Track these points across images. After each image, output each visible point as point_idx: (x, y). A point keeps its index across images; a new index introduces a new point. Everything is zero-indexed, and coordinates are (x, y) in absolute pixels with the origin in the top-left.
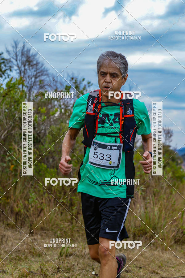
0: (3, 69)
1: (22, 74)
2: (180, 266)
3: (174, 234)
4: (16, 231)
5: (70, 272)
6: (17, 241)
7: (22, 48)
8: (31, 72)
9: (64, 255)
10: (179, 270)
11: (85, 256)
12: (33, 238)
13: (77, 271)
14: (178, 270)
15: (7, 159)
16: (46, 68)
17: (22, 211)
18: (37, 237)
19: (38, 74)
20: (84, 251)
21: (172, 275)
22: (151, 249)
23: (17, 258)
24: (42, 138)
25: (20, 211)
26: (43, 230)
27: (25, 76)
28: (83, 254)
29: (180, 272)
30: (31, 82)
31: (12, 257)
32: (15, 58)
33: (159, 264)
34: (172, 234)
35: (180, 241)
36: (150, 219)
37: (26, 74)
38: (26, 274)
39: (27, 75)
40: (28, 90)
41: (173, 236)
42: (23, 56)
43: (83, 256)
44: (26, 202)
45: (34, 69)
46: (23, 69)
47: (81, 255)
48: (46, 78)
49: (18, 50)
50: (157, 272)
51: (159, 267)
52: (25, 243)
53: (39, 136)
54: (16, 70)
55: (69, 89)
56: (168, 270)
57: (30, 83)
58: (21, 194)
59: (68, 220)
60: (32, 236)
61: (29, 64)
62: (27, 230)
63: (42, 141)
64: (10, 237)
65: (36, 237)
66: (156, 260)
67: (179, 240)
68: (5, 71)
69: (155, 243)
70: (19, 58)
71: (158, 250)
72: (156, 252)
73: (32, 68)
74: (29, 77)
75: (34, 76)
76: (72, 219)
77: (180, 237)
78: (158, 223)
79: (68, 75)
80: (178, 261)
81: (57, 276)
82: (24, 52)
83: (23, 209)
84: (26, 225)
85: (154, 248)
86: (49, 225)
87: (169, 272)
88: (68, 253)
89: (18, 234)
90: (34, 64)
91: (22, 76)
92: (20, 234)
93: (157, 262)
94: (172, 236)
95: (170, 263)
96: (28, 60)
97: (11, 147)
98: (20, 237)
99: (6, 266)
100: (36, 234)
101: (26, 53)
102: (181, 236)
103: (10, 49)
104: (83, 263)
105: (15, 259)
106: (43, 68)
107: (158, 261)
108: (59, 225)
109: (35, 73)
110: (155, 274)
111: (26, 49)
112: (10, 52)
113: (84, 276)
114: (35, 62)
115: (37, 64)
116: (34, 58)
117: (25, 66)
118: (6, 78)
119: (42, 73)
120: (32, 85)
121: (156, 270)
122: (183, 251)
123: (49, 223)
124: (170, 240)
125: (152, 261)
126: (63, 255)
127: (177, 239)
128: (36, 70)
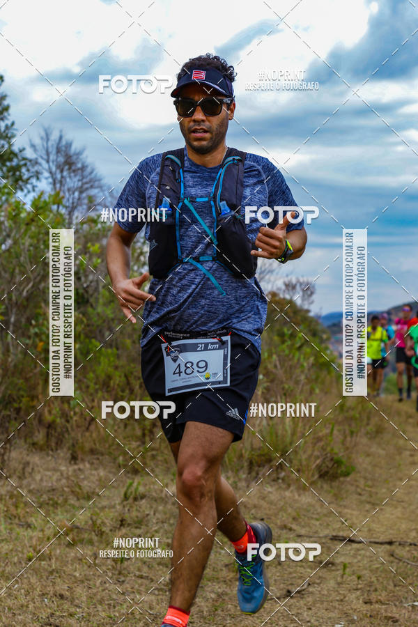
0: (25, 177)
1: (58, 186)
2: (329, 517)
3: (317, 462)
4: (48, 455)
5: (142, 527)
6: (49, 473)
7: (57, 141)
8: (73, 182)
9: (132, 496)
10: (328, 525)
11: (167, 499)
12: (76, 467)
13: (154, 525)
14: (325, 524)
15: (33, 331)
17: (58, 420)
18: (85, 466)
19: (86, 186)
22: (280, 487)
23: (51, 502)
24: (92, 296)
25: (54, 422)
26: (95, 454)
27: (62, 188)
28: (163, 496)
29: (330, 527)
30: (73, 199)
31: (42, 500)
32: (45, 157)
33: (294, 514)
34: (314, 463)
35: (329, 475)
36: (277, 436)
37: (64, 186)
39: (66, 188)
40: (67, 212)
41: (317, 465)
42: (59, 155)
43: (163, 500)
44: (66, 406)
45: (78, 178)
46: (59, 176)
47: (161, 498)
48: (98, 193)
49: (50, 143)
50: (291, 527)
51: (294, 519)
52: (62, 475)
53: (87, 292)
54: (46, 178)
56: (309, 524)
57: (71, 201)
59: (137, 438)
60: (75, 464)
61: (70, 169)
62: (66, 454)
63: (92, 300)
64: (38, 466)
65: (81, 466)
66: (288, 506)
67: (327, 473)
68: (28, 179)
69: (286, 478)
70: (52, 157)
71: (292, 488)
72: (287, 494)
73: (75, 176)
74: (69, 190)
75: (77, 188)
76: (144, 435)
77: (327, 467)
80: (325, 509)
82: (61, 147)
83: (61, 418)
84: (65, 445)
85: (284, 486)
86: (104, 445)
87: (310, 527)
89: (51, 460)
90: (79, 169)
91: (58, 189)
92: (55, 460)
93: (290, 510)
94: (314, 466)
95: (312, 511)
96: (69, 161)
97: (38, 311)
98: (54, 465)
99: (31, 516)
100: (83, 460)
101: (63, 148)
102: (330, 466)
103: (37, 141)
104: (164, 511)
105: (48, 504)
106: (93, 175)
107: (292, 508)
109: (80, 184)
110: (288, 530)
111: (64, 142)
112: (37, 148)
114: (79, 165)
115: (83, 168)
116: (78, 158)
117: (62, 171)
118: (29, 192)
119: (91, 184)
120: (75, 204)
121: (289, 524)
122: (332, 491)
123: (104, 442)
124: (310, 474)
125: (281, 509)
126: (129, 497)
127: (323, 471)
128: (81, 178)
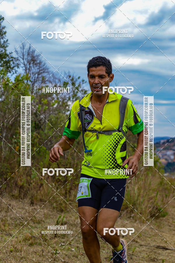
0: (12, 66)
1: (28, 71)
2: (155, 237)
3: (150, 210)
4: (20, 201)
5: (65, 238)
6: (20, 210)
7: (28, 49)
8: (35, 69)
11: (77, 225)
12: (33, 207)
13: (71, 237)
14: (153, 240)
15: (14, 141)
16: (47, 66)
18: (37, 207)
19: (42, 71)
20: (76, 221)
21: (149, 244)
23: (21, 224)
24: (42, 125)
25: (23, 185)
26: (42, 202)
27: (30, 72)
28: (76, 223)
30: (35, 78)
31: (17, 223)
32: (22, 57)
36: (131, 196)
37: (31, 71)
38: (29, 238)
39: (31, 72)
40: (32, 84)
41: (150, 211)
42: (29, 56)
43: (75, 225)
44: (29, 178)
45: (37, 67)
46: (28, 66)
47: (74, 224)
48: (47, 75)
49: (24, 50)
50: (137, 241)
51: (138, 237)
52: (26, 211)
53: (40, 123)
54: (22, 67)
55: (67, 85)
56: (146, 240)
57: (34, 78)
58: (24, 171)
59: (63, 194)
60: (33, 206)
61: (33, 63)
62: (28, 201)
63: (42, 127)
64: (15, 206)
65: (36, 207)
68: (13, 67)
69: (134, 217)
70: (25, 57)
71: (137, 222)
72: (135, 224)
73: (36, 66)
74: (33, 73)
75: (37, 72)
76: (66, 193)
78: (137, 200)
79: (65, 73)
80: (154, 232)
81: (55, 241)
82: (30, 52)
83: (26, 184)
84: (28, 197)
85: (133, 221)
86: (47, 197)
87: (146, 241)
88: (63, 222)
89: (21, 203)
90: (38, 63)
91: (27, 73)
92: (23, 204)
94: (148, 211)
96: (33, 59)
97: (17, 131)
98: (23, 206)
99: (12, 230)
100: (36, 204)
101: (31, 53)
102: (156, 212)
103: (19, 50)
104: (76, 231)
105: (19, 225)
106: (45, 66)
107: (137, 231)
108: (56, 198)
109: (38, 70)
110: (135, 242)
111: (31, 50)
112: (18, 52)
113: (77, 242)
114: (38, 62)
115: (40, 63)
116: (38, 58)
117: (30, 64)
118: (13, 73)
119: (44, 70)
120: (36, 80)
121: (136, 239)
122: (157, 224)
123: (47, 196)
124: (146, 215)
126: (59, 223)
127: (152, 214)
128: (39, 68)
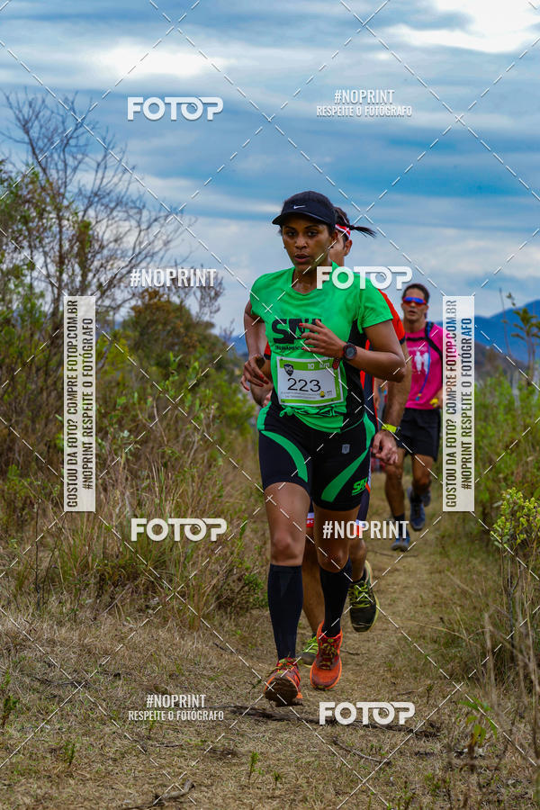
33: (172, 667)
50: (166, 689)
51: (171, 676)
66: (162, 654)
72: (162, 633)
93: (165, 661)
107: (169, 657)
125: (151, 658)
